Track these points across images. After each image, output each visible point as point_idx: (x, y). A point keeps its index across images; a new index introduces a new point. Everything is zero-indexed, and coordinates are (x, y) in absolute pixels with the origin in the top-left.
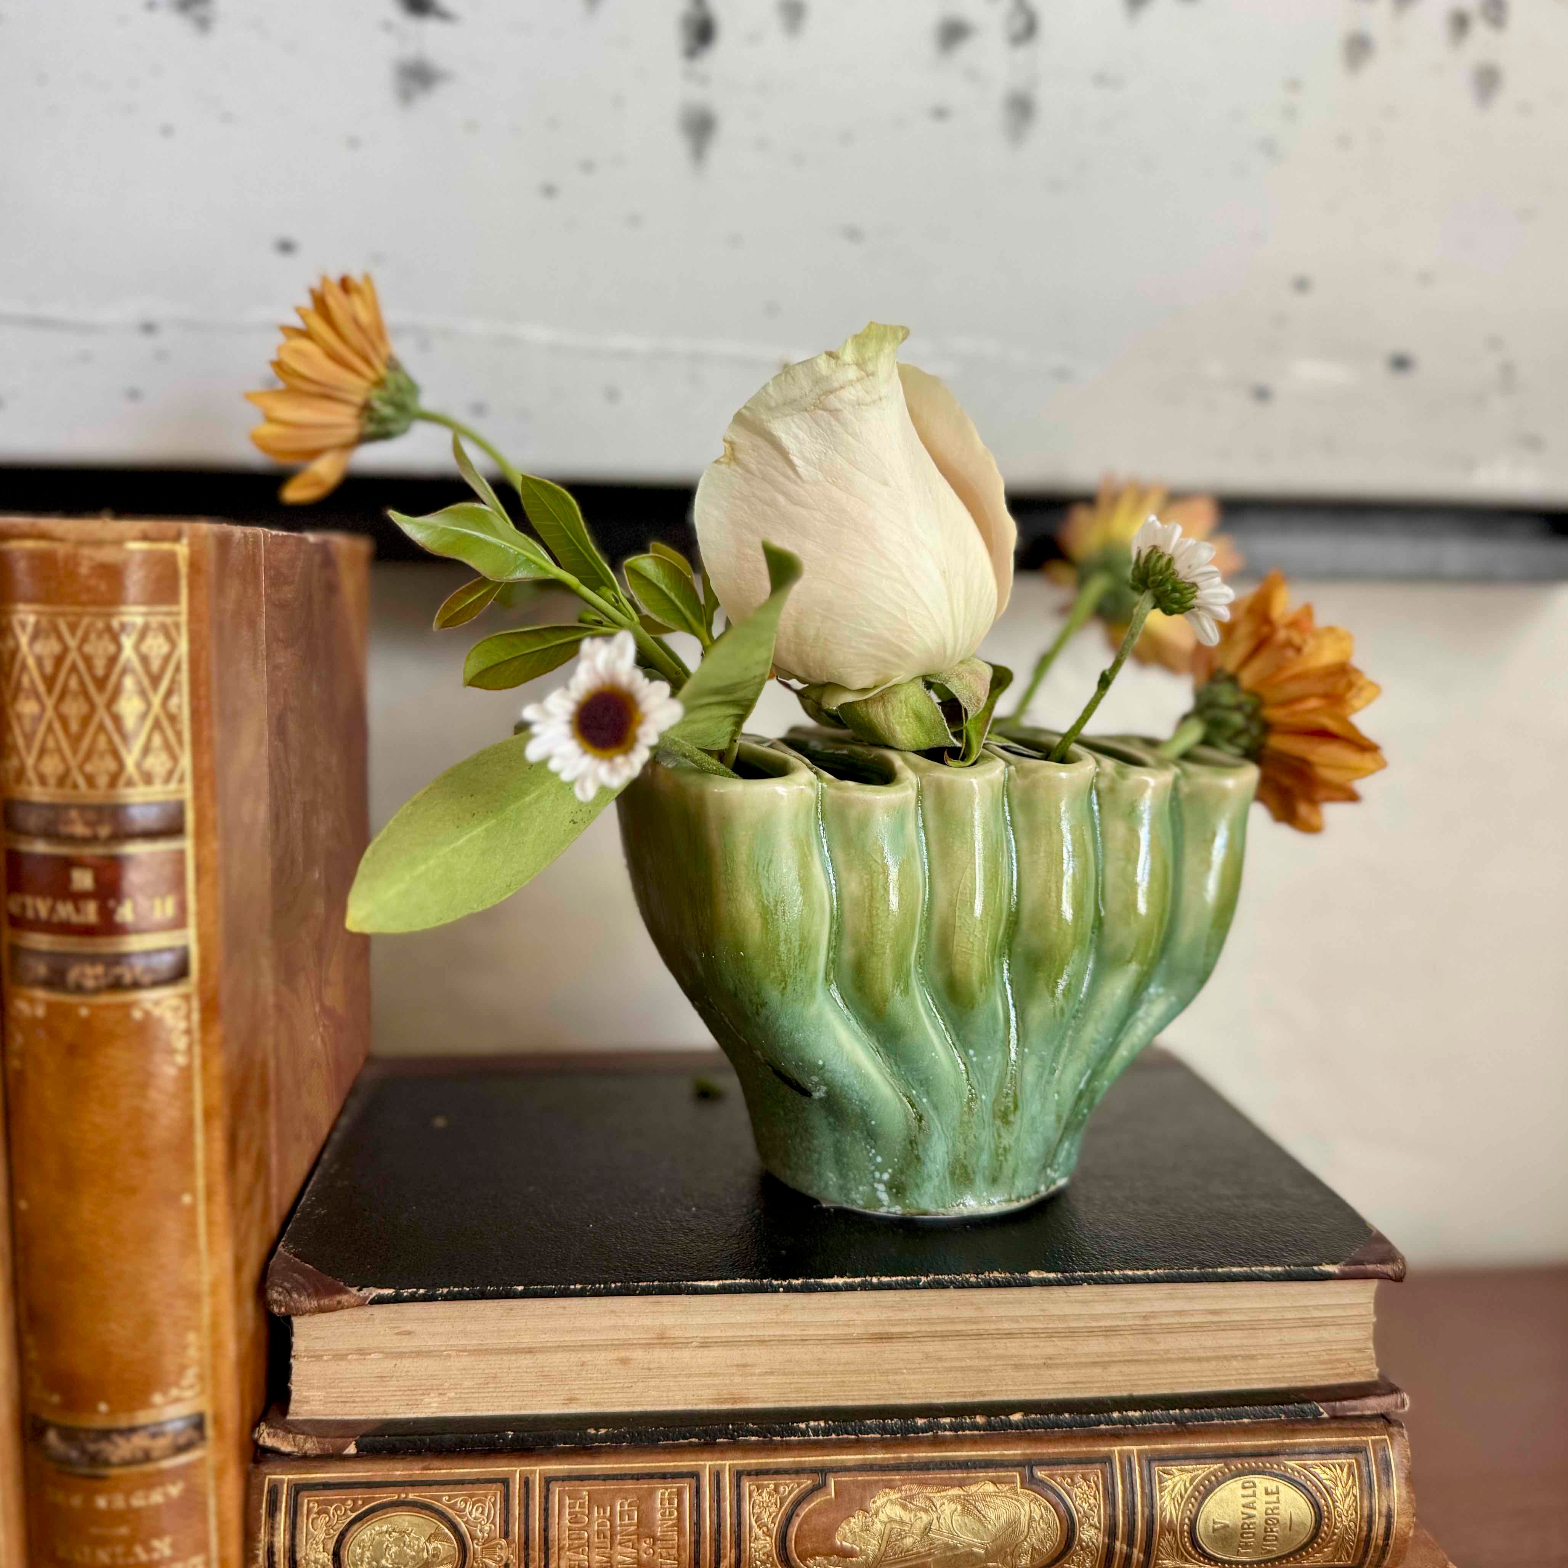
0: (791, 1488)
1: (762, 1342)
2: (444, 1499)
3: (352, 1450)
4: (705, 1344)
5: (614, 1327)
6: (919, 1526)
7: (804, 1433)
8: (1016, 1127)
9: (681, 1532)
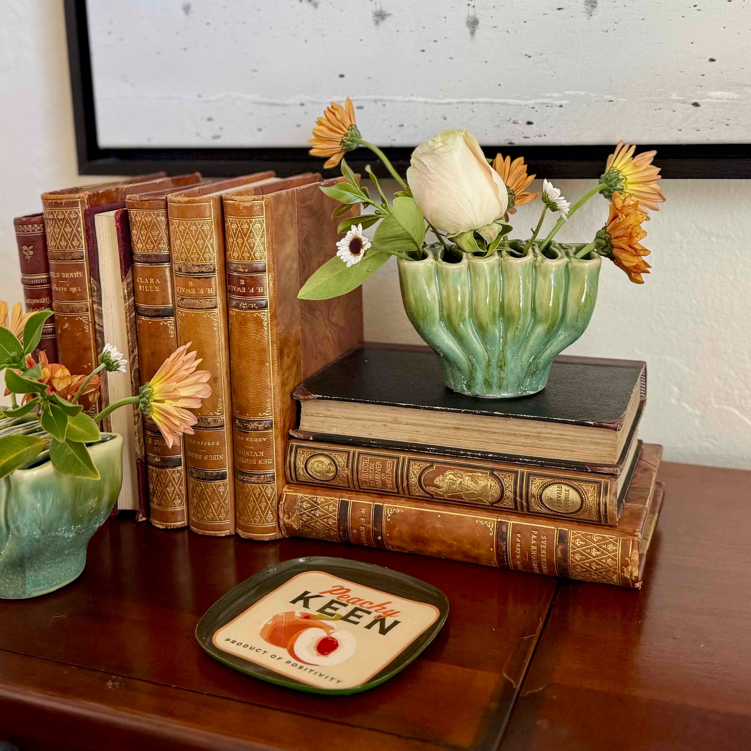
0: (424, 465)
1: (423, 425)
2: (333, 455)
3: (311, 439)
4: (407, 424)
5: (382, 416)
6: (458, 482)
7: (429, 451)
8: (506, 371)
9: (392, 473)
